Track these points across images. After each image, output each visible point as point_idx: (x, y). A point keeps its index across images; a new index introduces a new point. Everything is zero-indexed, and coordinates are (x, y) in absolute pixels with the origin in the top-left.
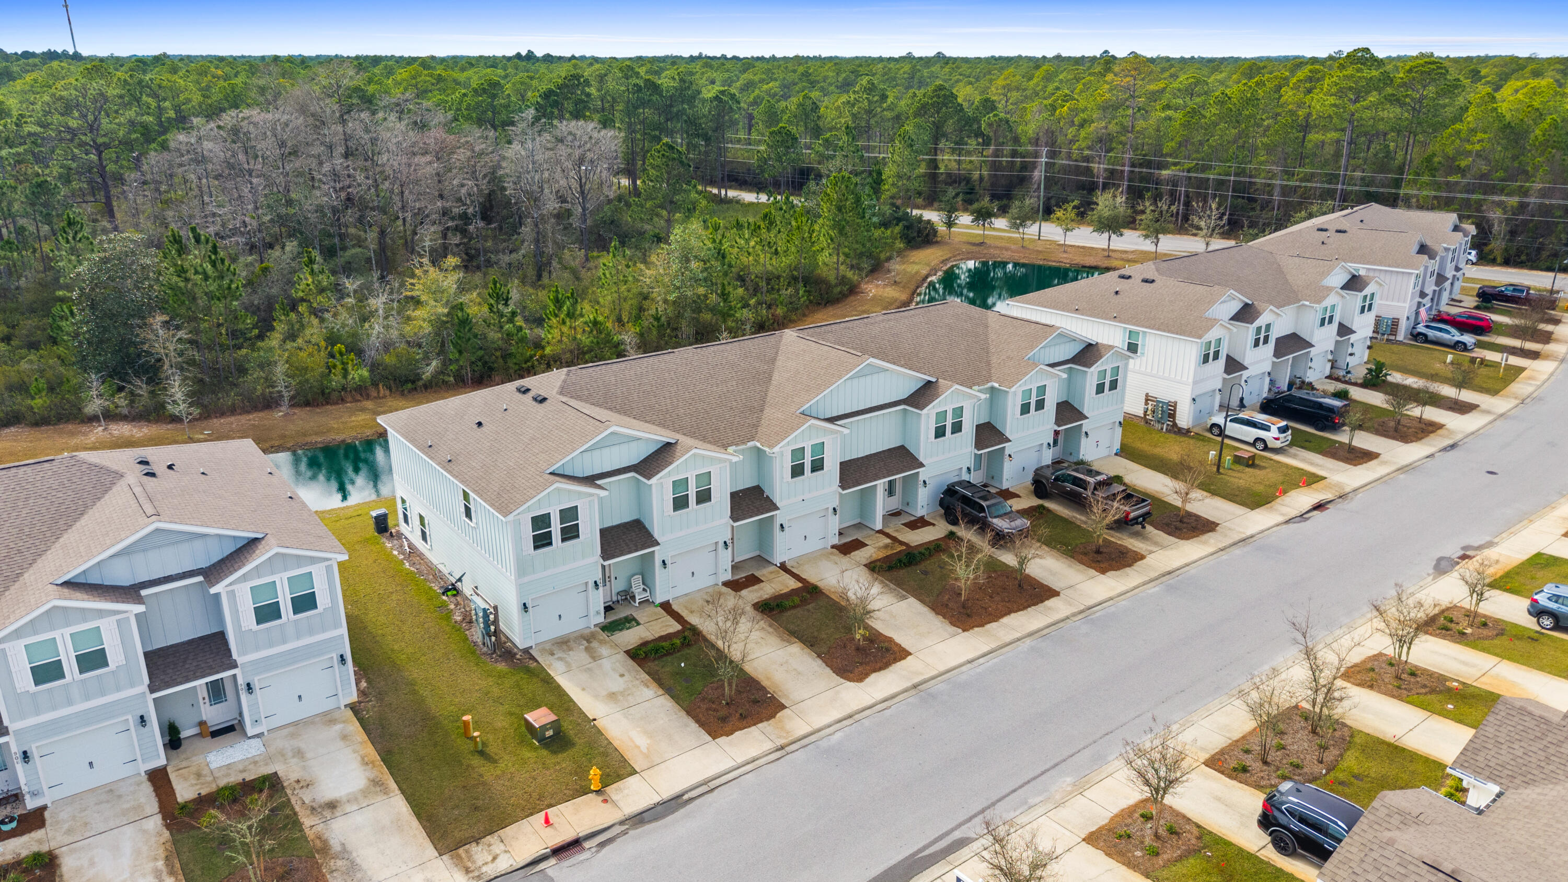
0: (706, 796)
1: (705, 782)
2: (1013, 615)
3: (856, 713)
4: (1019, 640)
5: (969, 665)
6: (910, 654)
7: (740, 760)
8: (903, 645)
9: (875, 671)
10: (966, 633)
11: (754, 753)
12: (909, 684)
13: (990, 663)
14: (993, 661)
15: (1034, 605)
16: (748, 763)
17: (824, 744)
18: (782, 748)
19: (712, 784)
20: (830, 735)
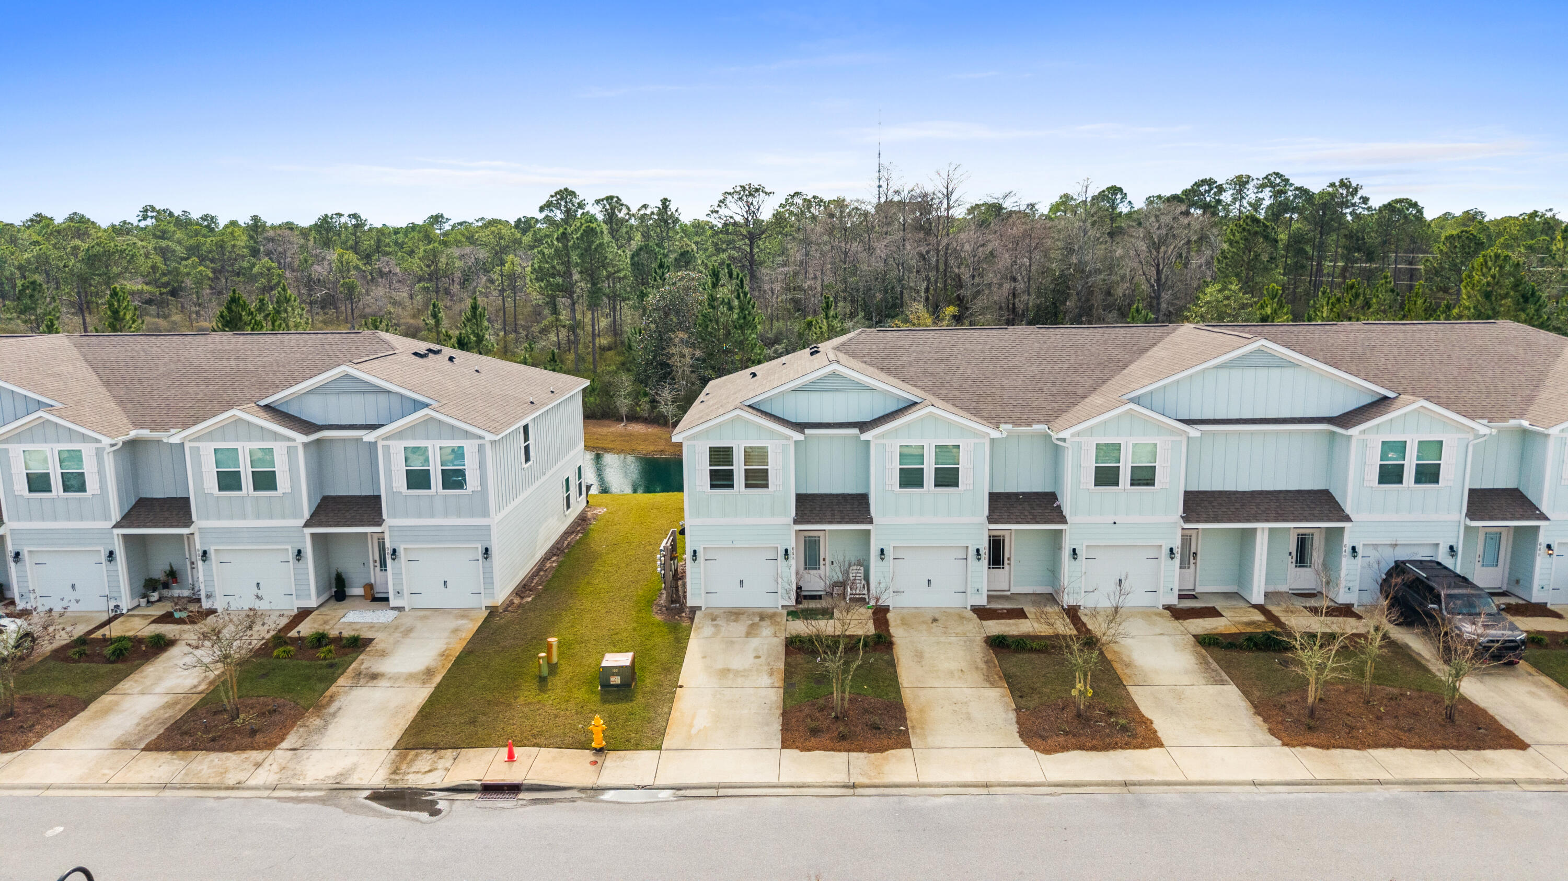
0: (703, 800)
1: (719, 787)
2: (1400, 751)
3: (999, 785)
4: (1380, 783)
5: (1253, 788)
6: (1160, 745)
7: (784, 779)
8: (1159, 734)
9: (1082, 748)
10: (1286, 749)
11: (810, 778)
12: (1120, 778)
13: (1291, 796)
14: (1296, 794)
15: (1458, 748)
16: (793, 787)
17: (911, 802)
18: (854, 786)
19: (722, 792)
20: (933, 796)
